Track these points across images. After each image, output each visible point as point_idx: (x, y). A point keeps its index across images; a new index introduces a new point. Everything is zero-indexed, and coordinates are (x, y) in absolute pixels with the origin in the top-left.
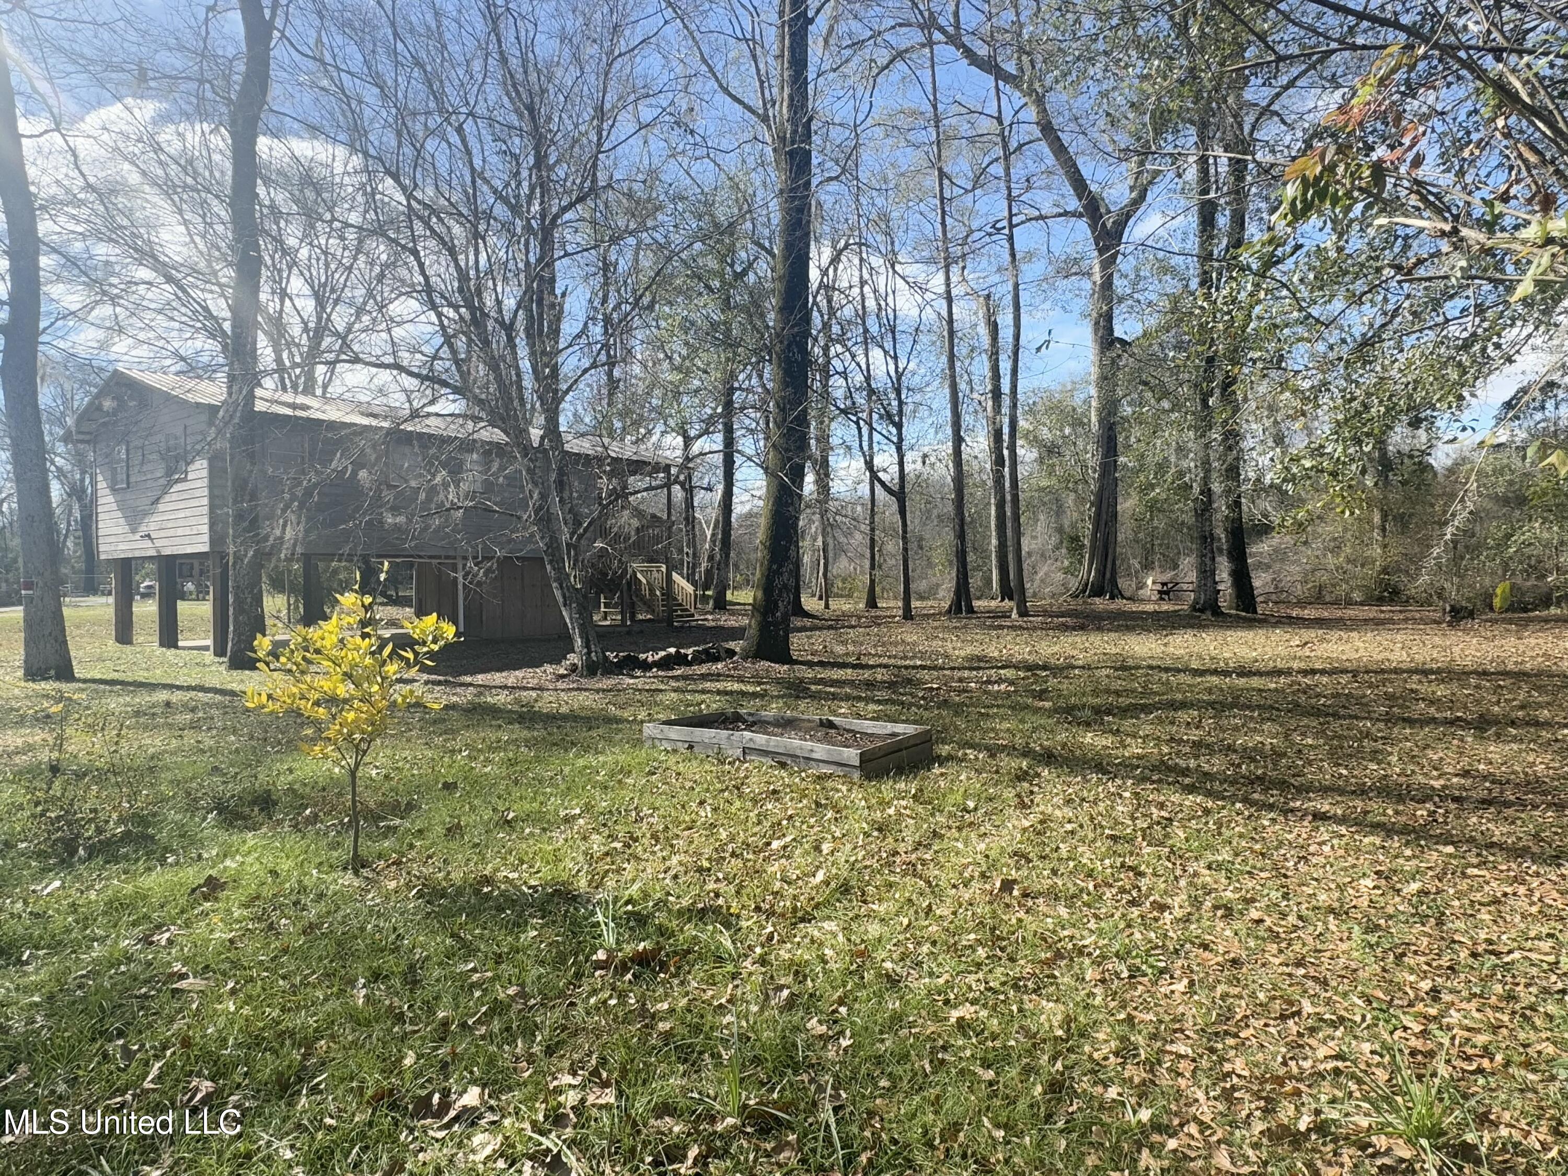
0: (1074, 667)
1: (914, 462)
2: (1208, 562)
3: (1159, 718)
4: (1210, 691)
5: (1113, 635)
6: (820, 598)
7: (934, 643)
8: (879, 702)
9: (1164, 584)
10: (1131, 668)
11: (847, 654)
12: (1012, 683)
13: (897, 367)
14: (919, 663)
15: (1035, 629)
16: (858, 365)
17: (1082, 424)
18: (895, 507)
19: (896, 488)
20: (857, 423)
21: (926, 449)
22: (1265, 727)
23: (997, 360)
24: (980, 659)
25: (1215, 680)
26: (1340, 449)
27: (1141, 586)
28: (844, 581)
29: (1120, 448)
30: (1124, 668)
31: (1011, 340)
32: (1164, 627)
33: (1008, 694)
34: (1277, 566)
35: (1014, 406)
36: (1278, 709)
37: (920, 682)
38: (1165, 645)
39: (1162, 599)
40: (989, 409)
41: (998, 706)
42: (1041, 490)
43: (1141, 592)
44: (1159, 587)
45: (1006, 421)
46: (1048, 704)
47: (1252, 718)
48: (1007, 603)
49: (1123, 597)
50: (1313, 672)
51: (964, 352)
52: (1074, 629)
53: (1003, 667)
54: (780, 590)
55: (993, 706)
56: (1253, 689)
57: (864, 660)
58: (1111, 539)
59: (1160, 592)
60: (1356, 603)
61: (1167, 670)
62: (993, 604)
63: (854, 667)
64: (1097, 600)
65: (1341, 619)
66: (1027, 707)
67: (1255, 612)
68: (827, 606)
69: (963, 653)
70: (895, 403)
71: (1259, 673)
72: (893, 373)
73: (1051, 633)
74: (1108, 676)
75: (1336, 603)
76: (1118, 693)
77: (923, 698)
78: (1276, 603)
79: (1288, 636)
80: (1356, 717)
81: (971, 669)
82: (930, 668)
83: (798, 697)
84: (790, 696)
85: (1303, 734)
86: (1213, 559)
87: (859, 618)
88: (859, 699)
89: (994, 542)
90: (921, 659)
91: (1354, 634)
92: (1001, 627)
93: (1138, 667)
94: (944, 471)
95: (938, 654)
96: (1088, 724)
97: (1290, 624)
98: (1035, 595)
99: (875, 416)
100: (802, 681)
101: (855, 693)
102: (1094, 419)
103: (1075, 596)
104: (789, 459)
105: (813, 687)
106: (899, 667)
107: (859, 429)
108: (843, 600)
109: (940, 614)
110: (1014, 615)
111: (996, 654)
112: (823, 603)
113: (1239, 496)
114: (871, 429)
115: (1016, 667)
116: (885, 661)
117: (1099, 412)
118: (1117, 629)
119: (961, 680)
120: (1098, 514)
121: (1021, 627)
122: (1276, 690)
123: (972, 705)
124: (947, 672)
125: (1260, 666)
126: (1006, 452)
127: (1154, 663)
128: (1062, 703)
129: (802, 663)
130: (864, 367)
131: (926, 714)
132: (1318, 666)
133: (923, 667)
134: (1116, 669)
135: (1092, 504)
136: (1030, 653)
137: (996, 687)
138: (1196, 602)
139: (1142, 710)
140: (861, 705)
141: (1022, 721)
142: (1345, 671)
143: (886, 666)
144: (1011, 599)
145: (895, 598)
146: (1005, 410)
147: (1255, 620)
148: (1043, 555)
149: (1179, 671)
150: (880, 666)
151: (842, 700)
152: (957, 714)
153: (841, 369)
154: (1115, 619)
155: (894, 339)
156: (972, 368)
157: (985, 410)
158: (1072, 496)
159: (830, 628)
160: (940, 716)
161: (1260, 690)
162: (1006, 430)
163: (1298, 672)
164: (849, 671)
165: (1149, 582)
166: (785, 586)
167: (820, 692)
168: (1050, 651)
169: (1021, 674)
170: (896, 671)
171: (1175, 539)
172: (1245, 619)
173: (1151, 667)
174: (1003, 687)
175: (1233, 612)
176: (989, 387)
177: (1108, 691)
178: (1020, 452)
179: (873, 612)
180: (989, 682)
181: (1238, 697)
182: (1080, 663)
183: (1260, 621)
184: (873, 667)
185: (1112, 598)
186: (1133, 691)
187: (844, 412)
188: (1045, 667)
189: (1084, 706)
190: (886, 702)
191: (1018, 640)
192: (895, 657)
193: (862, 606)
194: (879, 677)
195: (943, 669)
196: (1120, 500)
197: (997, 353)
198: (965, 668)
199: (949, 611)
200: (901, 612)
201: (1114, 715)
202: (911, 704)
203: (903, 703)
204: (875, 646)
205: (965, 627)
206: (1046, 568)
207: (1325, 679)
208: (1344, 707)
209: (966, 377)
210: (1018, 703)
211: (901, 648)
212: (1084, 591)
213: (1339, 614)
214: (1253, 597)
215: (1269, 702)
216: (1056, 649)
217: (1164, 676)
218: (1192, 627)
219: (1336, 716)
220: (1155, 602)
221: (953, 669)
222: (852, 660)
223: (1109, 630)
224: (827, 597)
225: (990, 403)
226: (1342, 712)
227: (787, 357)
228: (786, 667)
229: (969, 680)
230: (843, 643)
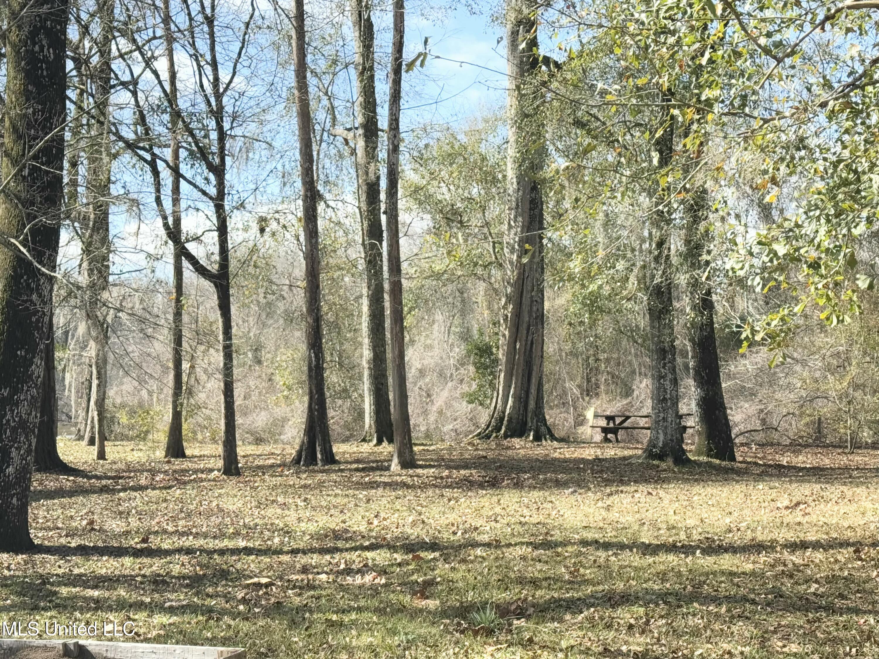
0: (475, 545)
1: (246, 229)
2: (668, 384)
3: (590, 619)
4: (663, 577)
5: (536, 494)
6: (92, 442)
7: (270, 512)
8: (172, 610)
9: (610, 418)
10: (557, 544)
11: (127, 533)
12: (382, 572)
13: (216, 80)
14: (242, 544)
15: (424, 487)
16: (155, 73)
17: (495, 181)
18: (214, 300)
19: (214, 268)
20: (153, 165)
21: (263, 210)
22: (734, 628)
23: (372, 78)
24: (337, 535)
25: (672, 559)
26: (823, 230)
27: (580, 421)
28: (132, 413)
29: (548, 218)
30: (547, 545)
31: (390, 49)
32: (608, 482)
33: (375, 590)
34: (764, 392)
35: (395, 150)
36: (753, 602)
37: (241, 575)
38: (608, 508)
39: (606, 440)
40: (360, 152)
41: (359, 610)
42: (437, 276)
43: (580, 430)
44: (603, 423)
45: (383, 171)
46: (432, 604)
47: (717, 616)
48: (387, 448)
49: (553, 438)
50: (804, 545)
51: (322, 65)
52: (481, 486)
53: (372, 547)
54: (14, 430)
55: (351, 609)
56: (723, 573)
57: (155, 542)
58: (536, 352)
59: (605, 430)
60: (867, 446)
61: (607, 546)
62: (366, 448)
63: (137, 553)
64: (517, 442)
65: (847, 469)
66: (402, 609)
67: (733, 458)
68: (102, 455)
69: (312, 528)
70: (214, 136)
71: (732, 549)
72: (209, 88)
73: (447, 493)
74: (523, 558)
75: (840, 445)
76: (535, 583)
77: (244, 601)
78: (762, 445)
79: (774, 494)
80: (857, 611)
81: (323, 551)
82: (259, 552)
83: (35, 608)
84: (22, 606)
85: (786, 638)
86: (675, 382)
87: (153, 472)
88: (140, 606)
89: (367, 353)
90: (247, 537)
91: (861, 491)
92: (373, 485)
93: (564, 544)
94: (292, 245)
95: (274, 529)
96: (490, 632)
97: (779, 476)
98: (428, 435)
99: (183, 154)
100: (45, 580)
101: (135, 597)
102: (511, 174)
103: (485, 436)
104: (31, 217)
105: (64, 591)
106: (210, 553)
107: (156, 173)
108: (130, 445)
109: (283, 465)
110: (395, 466)
111: (363, 528)
112: (94, 450)
113: (709, 293)
114: (177, 175)
115: (392, 547)
116: (188, 542)
117: (520, 163)
118: (543, 485)
119: (305, 570)
120: (517, 314)
121: (404, 485)
122: (753, 573)
123: (319, 609)
124: (285, 558)
125: (735, 538)
126: (383, 218)
127: (589, 535)
128: (454, 601)
129: (49, 550)
130: (165, 76)
131: (245, 627)
132: (811, 537)
133: (248, 551)
134: (536, 547)
135: (509, 299)
136: (414, 524)
137: (358, 580)
138: (652, 444)
139: (568, 608)
140: (141, 616)
141: (393, 632)
142: (844, 544)
143: (189, 551)
144: (391, 441)
145: (214, 440)
146: (382, 154)
147: (733, 470)
148: (441, 374)
149: (622, 547)
150: (179, 551)
151: (110, 609)
152: (293, 624)
153: (126, 77)
154: (540, 470)
155: (212, 35)
156: (335, 89)
157: (353, 152)
158: (482, 286)
159: (104, 490)
160: (266, 630)
161: (732, 574)
162: (383, 184)
163: (785, 546)
164: (127, 561)
165: (590, 414)
166: (23, 424)
167: (74, 598)
168: (443, 521)
169: (399, 557)
170: (204, 559)
171: (626, 352)
172: (718, 469)
173: (584, 543)
174: (368, 578)
175: (704, 459)
176: (360, 120)
177: (521, 581)
178: (403, 217)
179: (178, 464)
180: (348, 571)
181: (701, 584)
182: (485, 538)
183: (739, 472)
184: (167, 553)
185: (538, 438)
186: (557, 579)
187: (131, 146)
188: (433, 546)
189: (484, 605)
190: (181, 610)
191: (398, 505)
192: (205, 536)
193: (160, 454)
194: (176, 570)
195: (279, 552)
196: (548, 293)
197: (371, 68)
198: (312, 550)
199: (297, 461)
200: (220, 463)
201: (528, 618)
202: (223, 612)
203: (210, 610)
204: (174, 519)
205: (321, 485)
206: (445, 394)
207: (819, 556)
208: (842, 596)
209: (325, 102)
210: (389, 604)
211: (215, 520)
212: (498, 429)
213: (843, 460)
214: (729, 440)
215: (743, 591)
216: (452, 517)
217: (602, 554)
218: (647, 481)
219: (831, 609)
220: (598, 445)
221: (294, 552)
222: (134, 542)
223: (533, 487)
224: (103, 438)
225: (361, 143)
226: (838, 603)
227: (30, 53)
228: (20, 558)
229: (317, 570)
230: (123, 515)
